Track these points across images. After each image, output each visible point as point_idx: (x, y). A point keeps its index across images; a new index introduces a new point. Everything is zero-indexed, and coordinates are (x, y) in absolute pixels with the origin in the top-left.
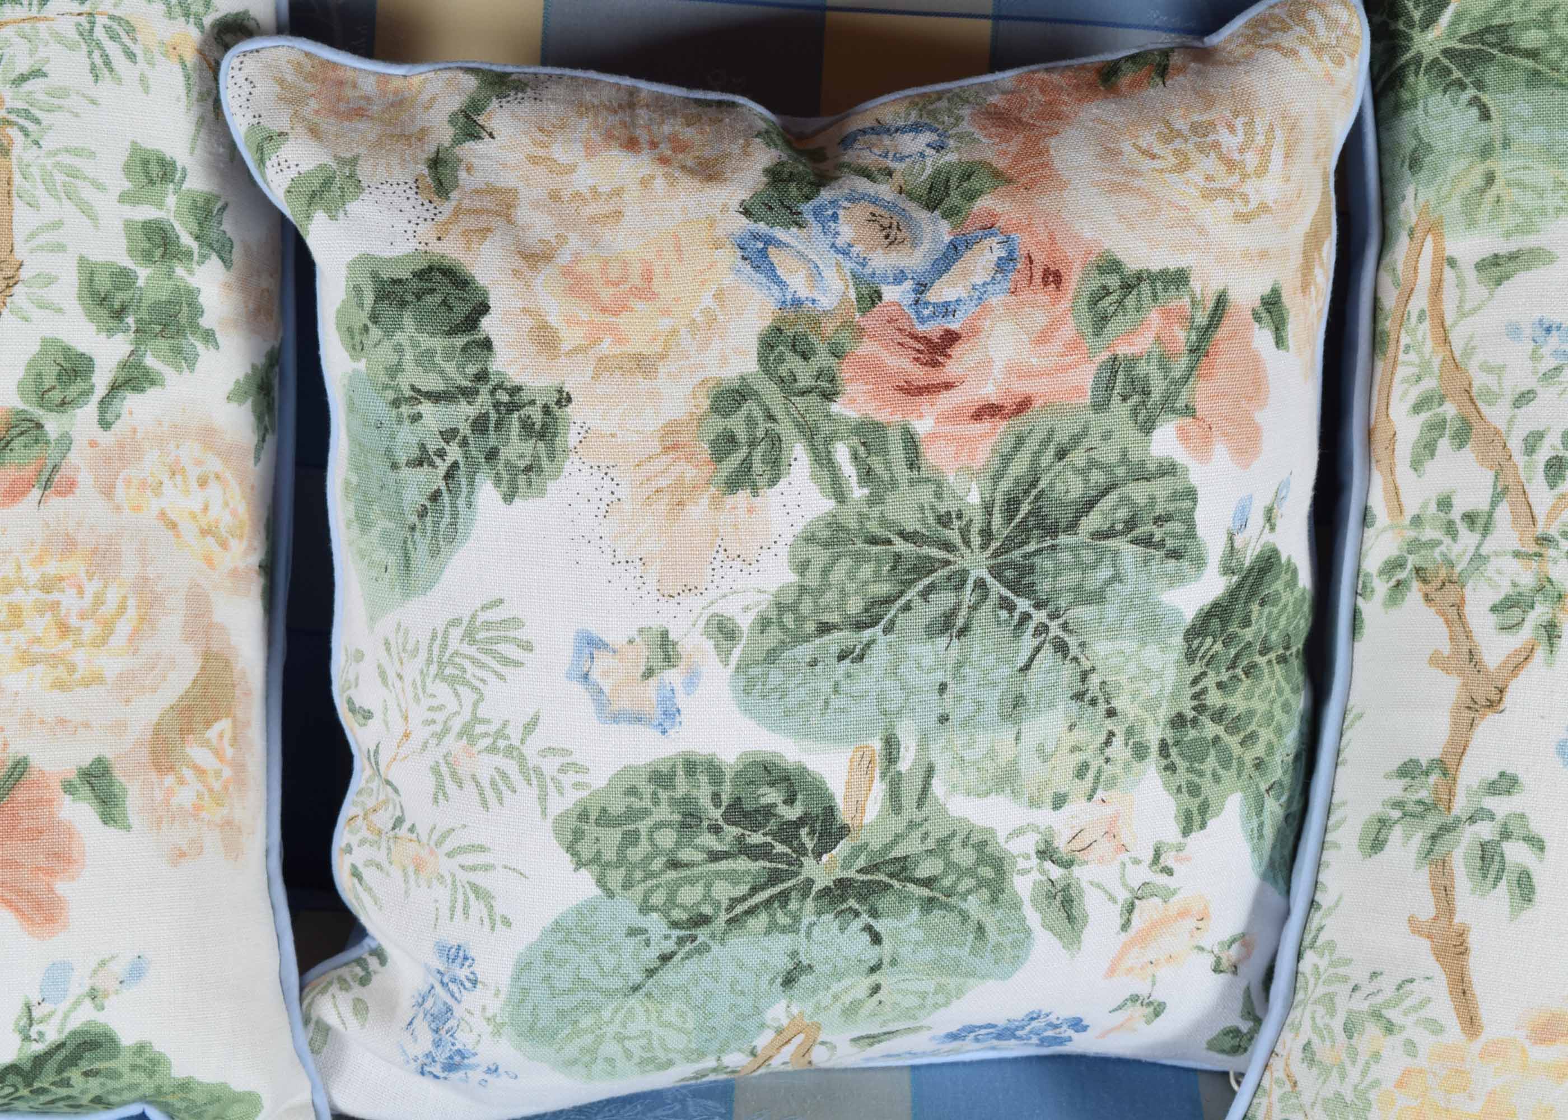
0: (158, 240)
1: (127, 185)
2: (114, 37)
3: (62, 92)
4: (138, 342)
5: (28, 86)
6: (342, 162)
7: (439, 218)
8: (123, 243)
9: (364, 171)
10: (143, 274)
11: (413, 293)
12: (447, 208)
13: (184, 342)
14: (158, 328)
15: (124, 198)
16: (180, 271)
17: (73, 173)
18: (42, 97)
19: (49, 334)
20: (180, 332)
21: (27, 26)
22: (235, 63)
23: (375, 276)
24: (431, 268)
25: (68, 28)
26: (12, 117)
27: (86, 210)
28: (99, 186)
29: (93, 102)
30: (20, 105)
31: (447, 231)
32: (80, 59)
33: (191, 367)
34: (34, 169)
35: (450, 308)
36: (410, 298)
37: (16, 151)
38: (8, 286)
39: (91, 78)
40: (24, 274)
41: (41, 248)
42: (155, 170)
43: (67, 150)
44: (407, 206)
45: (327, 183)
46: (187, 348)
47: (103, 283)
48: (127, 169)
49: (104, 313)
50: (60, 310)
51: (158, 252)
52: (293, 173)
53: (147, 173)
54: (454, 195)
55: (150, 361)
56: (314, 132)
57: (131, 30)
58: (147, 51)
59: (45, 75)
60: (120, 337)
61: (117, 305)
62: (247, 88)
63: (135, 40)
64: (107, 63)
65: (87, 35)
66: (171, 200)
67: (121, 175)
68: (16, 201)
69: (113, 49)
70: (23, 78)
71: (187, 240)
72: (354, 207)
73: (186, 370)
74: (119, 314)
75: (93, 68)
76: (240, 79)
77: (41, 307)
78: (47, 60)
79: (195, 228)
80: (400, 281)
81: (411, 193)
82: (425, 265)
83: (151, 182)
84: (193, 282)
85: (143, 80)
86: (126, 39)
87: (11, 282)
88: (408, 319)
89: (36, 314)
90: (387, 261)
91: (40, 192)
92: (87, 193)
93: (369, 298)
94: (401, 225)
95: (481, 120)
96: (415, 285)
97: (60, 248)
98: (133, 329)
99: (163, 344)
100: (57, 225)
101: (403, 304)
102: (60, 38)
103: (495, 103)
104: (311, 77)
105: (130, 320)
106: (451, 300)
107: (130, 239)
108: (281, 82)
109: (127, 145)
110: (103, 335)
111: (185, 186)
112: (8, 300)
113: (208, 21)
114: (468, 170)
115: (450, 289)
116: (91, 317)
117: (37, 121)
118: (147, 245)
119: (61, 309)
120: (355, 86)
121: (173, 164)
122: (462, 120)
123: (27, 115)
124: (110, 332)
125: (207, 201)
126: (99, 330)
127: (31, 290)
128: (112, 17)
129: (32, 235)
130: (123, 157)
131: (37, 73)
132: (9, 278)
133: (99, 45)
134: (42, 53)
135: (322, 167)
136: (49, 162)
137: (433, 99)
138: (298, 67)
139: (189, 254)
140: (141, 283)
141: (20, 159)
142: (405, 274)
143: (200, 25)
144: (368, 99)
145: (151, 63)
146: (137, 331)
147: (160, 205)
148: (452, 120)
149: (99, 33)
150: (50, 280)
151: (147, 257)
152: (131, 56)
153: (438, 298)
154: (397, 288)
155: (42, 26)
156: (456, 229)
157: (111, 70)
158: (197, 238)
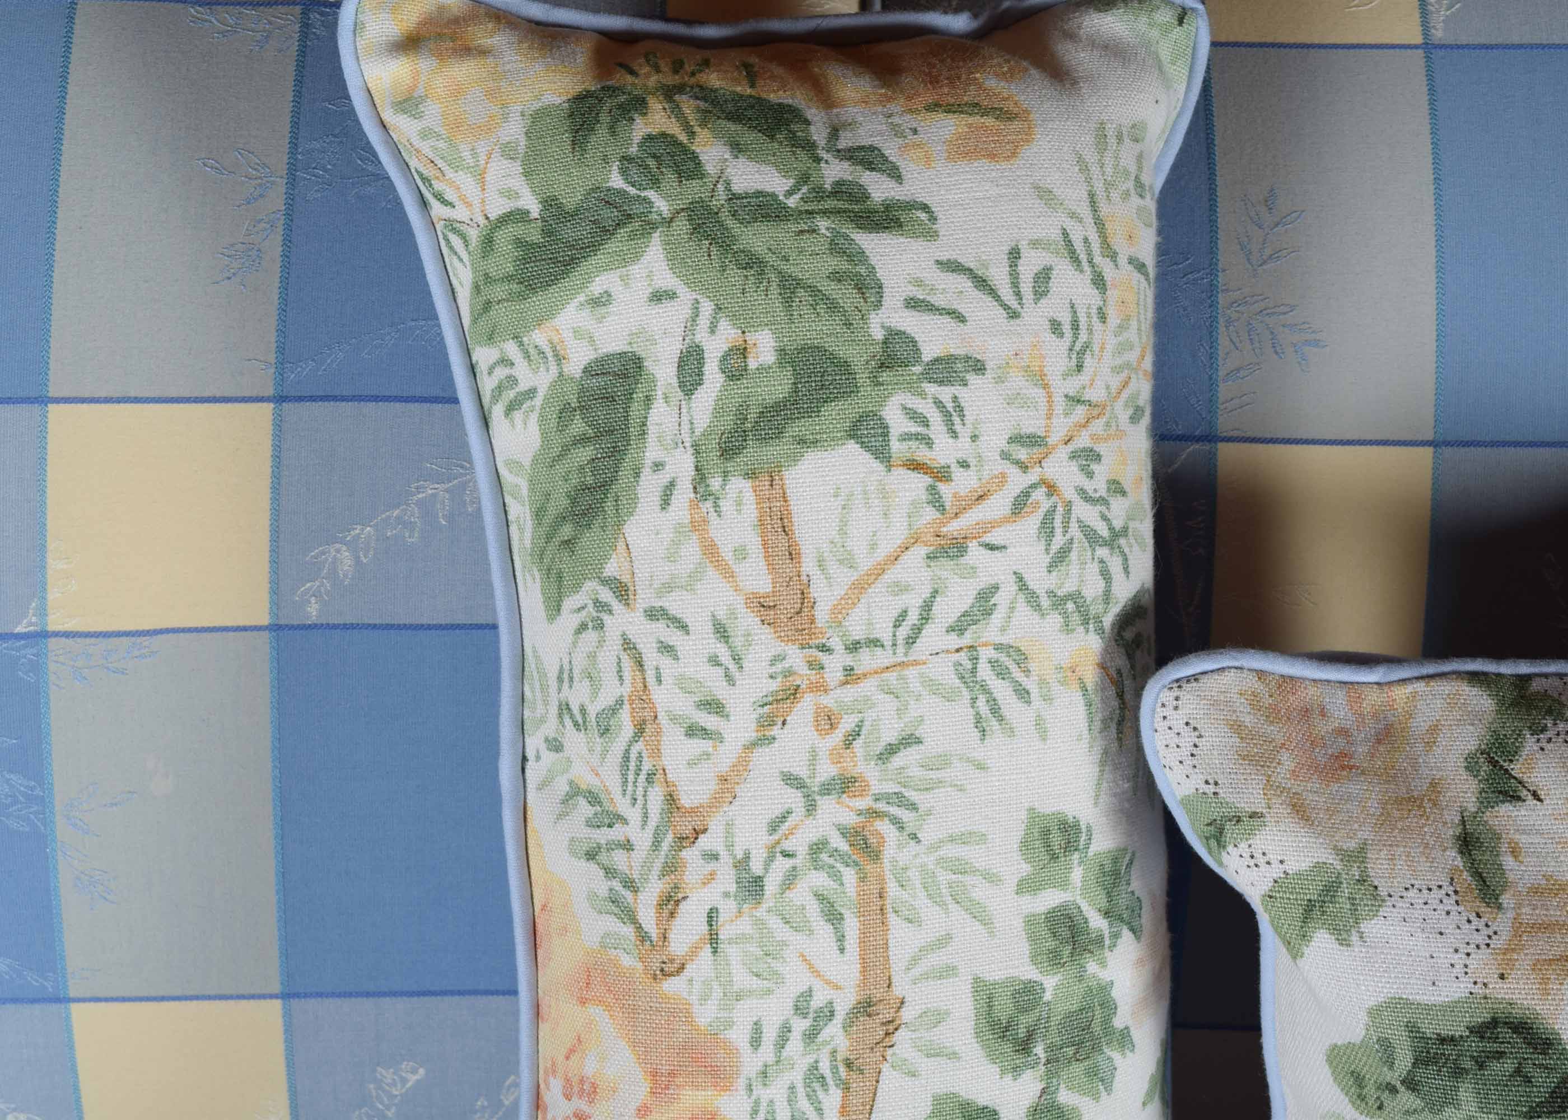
0: (1066, 933)
1: (1026, 869)
2: (1001, 672)
3: (942, 761)
4: (1050, 1075)
5: (897, 761)
6: (1348, 857)
7: (1496, 943)
8: (1024, 948)
9: (1378, 867)
10: (1051, 983)
11: (1472, 1057)
12: (1503, 923)
13: (1100, 1058)
14: (1070, 1051)
15: (1026, 886)
16: (1092, 967)
17: (961, 868)
18: (916, 772)
19: (942, 1089)
20: (1096, 1048)
21: (892, 676)
22: (1168, 696)
23: (1412, 1028)
24: (1494, 1022)
25: (943, 671)
26: (881, 806)
27: (980, 915)
28: (992, 878)
29: (981, 767)
30: (891, 788)
31: (1510, 963)
32: (962, 711)
33: (1109, 1090)
34: (914, 874)
35: (1528, 1080)
36: (1468, 1064)
37: (889, 852)
38: (887, 1034)
39: (976, 734)
40: (907, 1014)
41: (926, 976)
42: (1057, 840)
43: (952, 839)
44: (1448, 924)
45: (1330, 890)
46: (1103, 1065)
47: (1004, 1008)
48: (1025, 845)
49: (1008, 1048)
50: (954, 1056)
51: (1067, 951)
52: (1276, 871)
53: (1048, 846)
54: (1506, 899)
55: (1065, 1097)
56: (1300, 810)
57: (1021, 658)
58: (1042, 682)
59: (919, 741)
60: (1028, 1075)
61: (1022, 1032)
62: (1188, 738)
63: (1027, 672)
64: (995, 710)
65: (969, 677)
66: (1077, 875)
67: (1016, 856)
68: (892, 919)
69: (1001, 689)
70: (892, 750)
71: (1097, 922)
72: (1372, 927)
73: (1104, 1093)
74: (1024, 1046)
75: (978, 719)
76: (1177, 720)
77: (928, 1056)
78: (921, 720)
79: (1103, 901)
80: (1452, 1039)
81: (1449, 903)
82: (1486, 1017)
83: (1054, 857)
84: (1105, 975)
85: (1039, 723)
86: (1017, 674)
87: (891, 1028)
88: (1466, 1092)
89: (924, 1064)
90: (1429, 1008)
91: (922, 901)
92: (980, 891)
93: (1404, 1060)
94: (1445, 957)
95: (1516, 769)
96: (1474, 1045)
97: (949, 971)
98: (1043, 1060)
99: (1078, 1069)
100: (944, 941)
101: (1458, 1072)
102: (933, 687)
103: (1530, 744)
104: (1272, 714)
105: (1039, 1050)
106: (1528, 1069)
107: (1033, 939)
108: (1237, 727)
109: (1023, 815)
110: (1008, 1078)
111: (1093, 849)
112: (889, 1052)
113: (1108, 620)
114: (1515, 852)
115: (1527, 1052)
116: (993, 1057)
117: (913, 807)
118: (1051, 944)
119: (954, 1053)
120: (1323, 713)
121: (1076, 826)
122: (1486, 768)
123: (900, 800)
124: (1016, 1071)
125: (1115, 860)
126: (1003, 1072)
127: (918, 1034)
128: (998, 647)
129: (915, 960)
130: (1017, 834)
131: (910, 740)
132: (889, 1022)
133: (985, 690)
134: (914, 710)
135: (1319, 867)
136: (930, 860)
137: (1434, 729)
138: (1254, 700)
139: (1099, 941)
140: (1048, 996)
141: (894, 861)
142: (1459, 1030)
143: (1100, 631)
144: (1343, 732)
145: (1047, 699)
146: (1048, 1062)
147: (1064, 884)
148: (1471, 766)
149: (985, 671)
150: (937, 1017)
151: (1054, 960)
152: (1023, 694)
153: (1509, 1065)
154: (1448, 1049)
155: (911, 672)
156: (1524, 961)
157: (1001, 719)
158: (1107, 914)
